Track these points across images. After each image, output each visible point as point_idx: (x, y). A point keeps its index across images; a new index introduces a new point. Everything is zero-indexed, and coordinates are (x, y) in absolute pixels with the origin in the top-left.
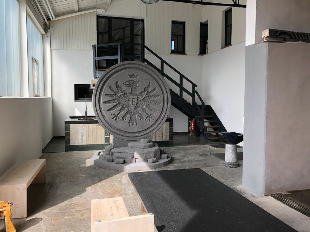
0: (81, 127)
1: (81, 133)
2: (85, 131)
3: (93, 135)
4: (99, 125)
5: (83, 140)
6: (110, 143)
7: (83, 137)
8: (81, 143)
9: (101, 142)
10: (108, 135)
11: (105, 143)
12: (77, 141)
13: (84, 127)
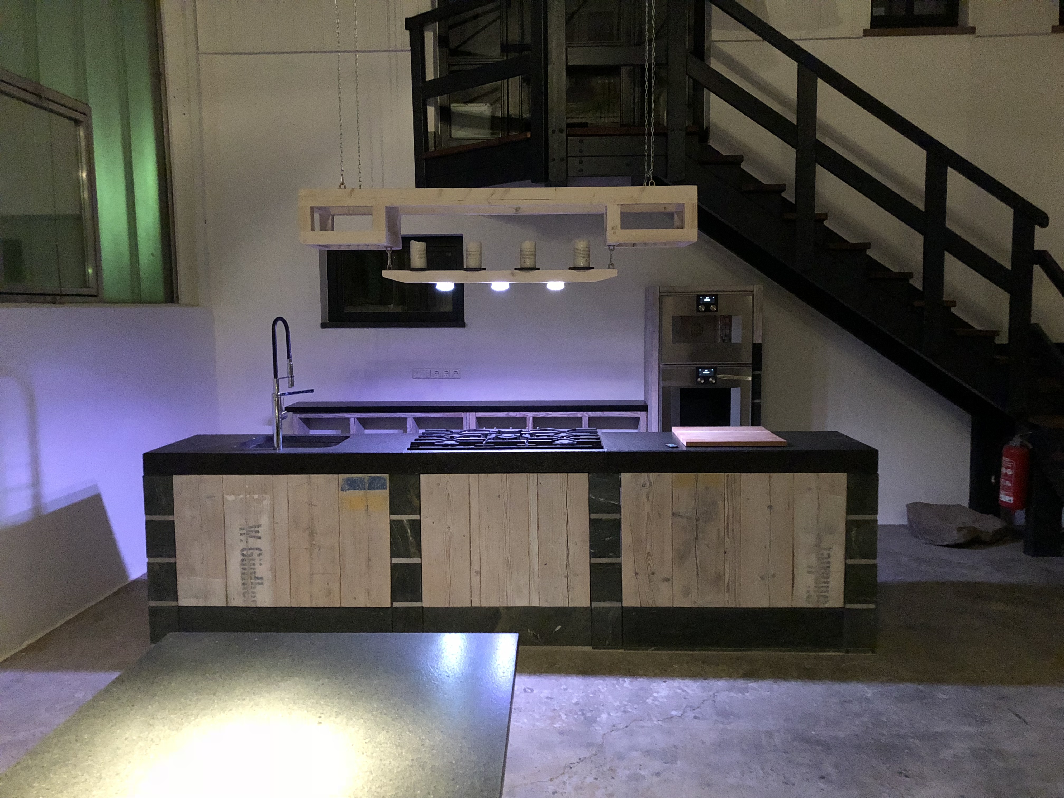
0: (241, 496)
1: (242, 532)
2: (264, 521)
3: (316, 551)
4: (353, 485)
5: (257, 578)
6: (422, 601)
7: (255, 556)
8: (244, 595)
9: (369, 593)
10: (413, 550)
11: (392, 604)
12: (217, 584)
13: (256, 496)
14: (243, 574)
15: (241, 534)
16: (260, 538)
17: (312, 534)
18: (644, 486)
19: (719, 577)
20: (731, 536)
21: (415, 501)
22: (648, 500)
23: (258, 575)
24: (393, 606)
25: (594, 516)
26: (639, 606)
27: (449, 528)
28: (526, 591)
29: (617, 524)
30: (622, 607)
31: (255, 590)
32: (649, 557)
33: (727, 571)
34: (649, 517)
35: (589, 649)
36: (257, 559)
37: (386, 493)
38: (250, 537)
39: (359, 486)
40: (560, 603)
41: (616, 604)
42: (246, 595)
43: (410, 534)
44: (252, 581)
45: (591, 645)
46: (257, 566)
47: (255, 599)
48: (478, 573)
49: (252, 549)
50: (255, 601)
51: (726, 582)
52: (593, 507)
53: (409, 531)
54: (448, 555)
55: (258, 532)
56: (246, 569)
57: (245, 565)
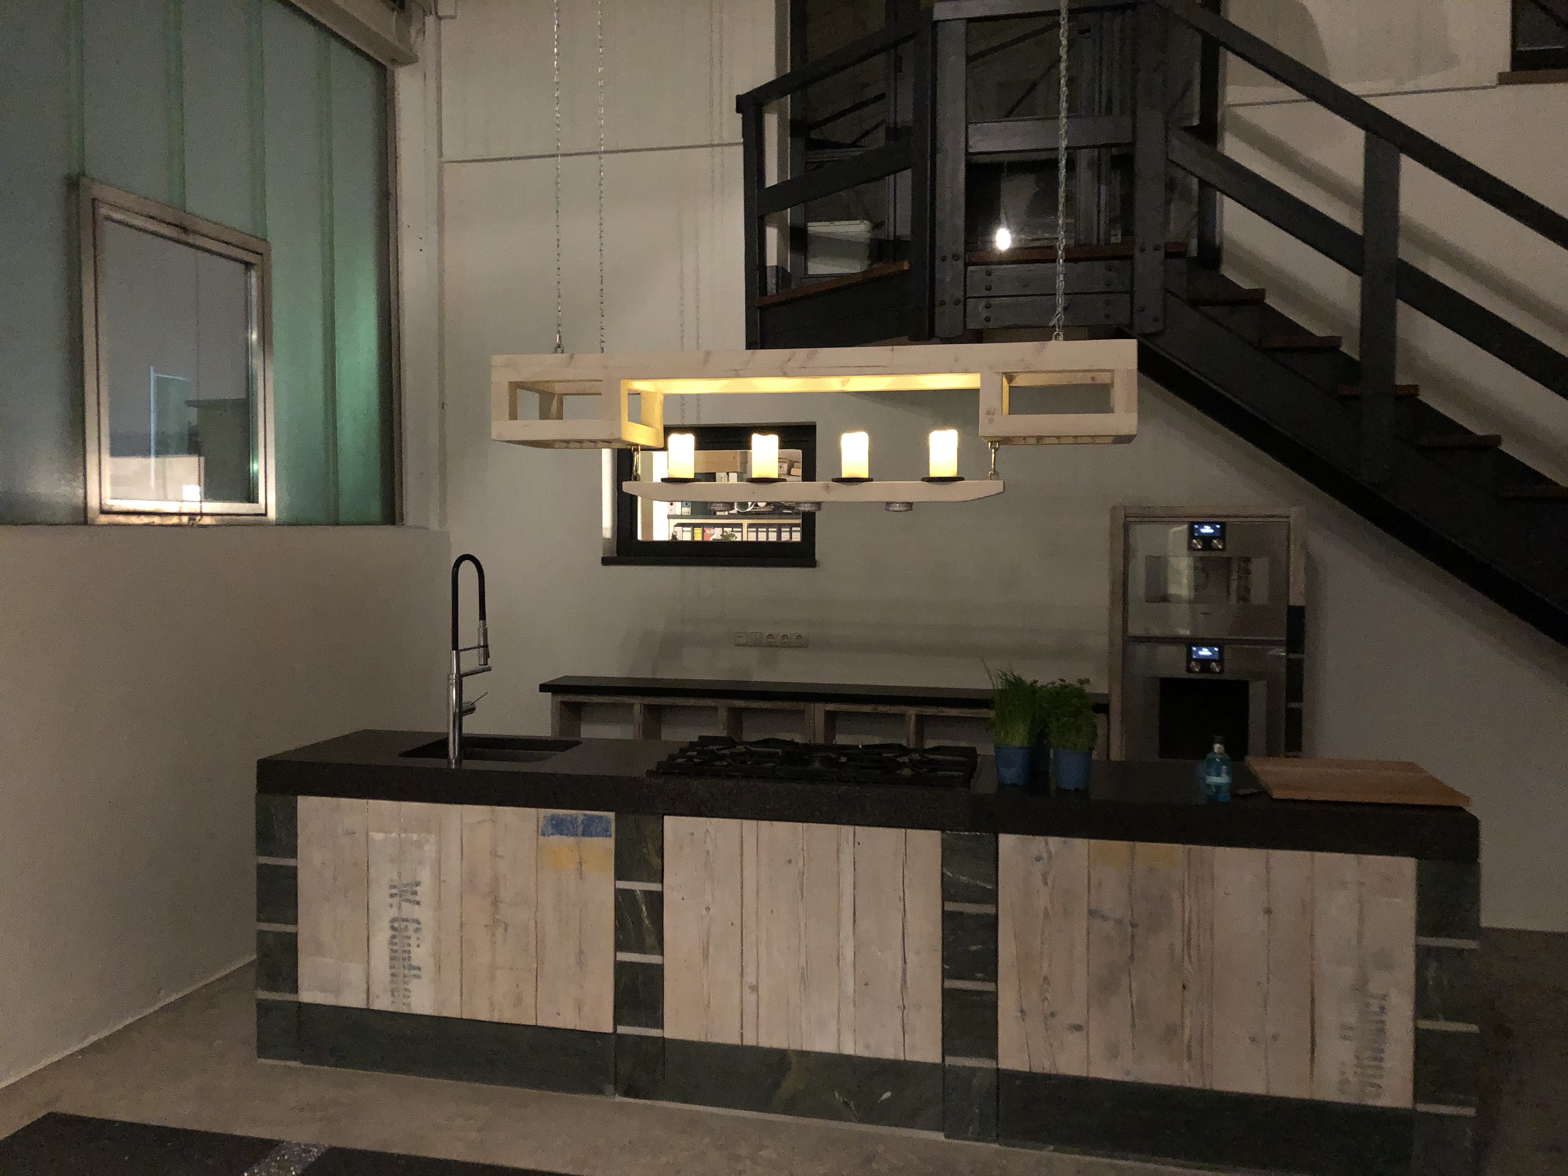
0: (394, 835)
1: (394, 891)
3: (500, 932)
4: (559, 827)
5: (411, 967)
6: (663, 1028)
7: (410, 933)
8: (393, 992)
9: (579, 1007)
10: (650, 941)
11: (615, 1028)
12: (355, 972)
13: (415, 837)
14: (392, 959)
15: (392, 896)
16: (418, 903)
17: (496, 902)
18: (1039, 859)
19: (1172, 1032)
20: (1194, 960)
21: (656, 861)
22: (1046, 884)
23: (414, 963)
24: (618, 1032)
25: (951, 907)
26: (1027, 1070)
27: (708, 909)
28: (833, 1027)
29: (991, 924)
30: (998, 1069)
31: (409, 987)
32: (1046, 986)
33: (1188, 1022)
34: (1046, 914)
35: (940, 1136)
36: (414, 936)
37: (609, 843)
38: (403, 900)
39: (568, 829)
40: (890, 1052)
41: (987, 1064)
42: (396, 994)
43: (645, 914)
44: (406, 972)
45: (943, 1130)
46: (414, 949)
47: (409, 1000)
48: (755, 989)
49: (406, 920)
50: (409, 1005)
51: (1186, 1041)
52: (949, 891)
53: (644, 909)
54: (706, 956)
55: (415, 893)
56: (397, 951)
57: (396, 944)
